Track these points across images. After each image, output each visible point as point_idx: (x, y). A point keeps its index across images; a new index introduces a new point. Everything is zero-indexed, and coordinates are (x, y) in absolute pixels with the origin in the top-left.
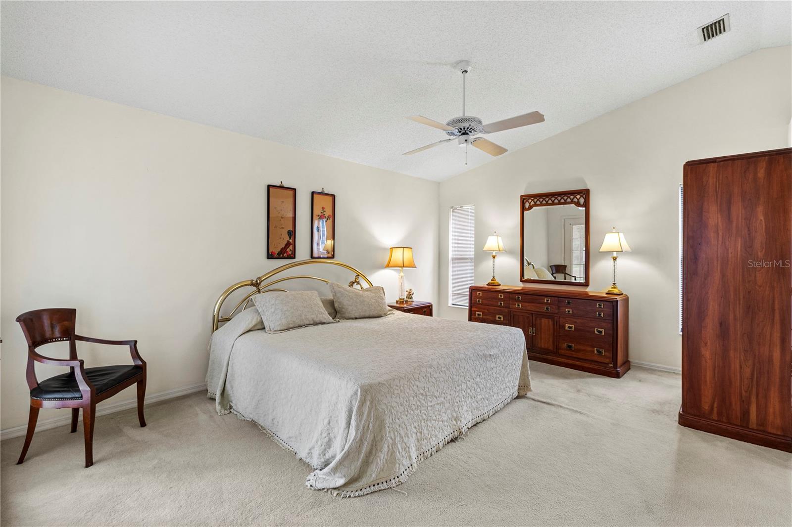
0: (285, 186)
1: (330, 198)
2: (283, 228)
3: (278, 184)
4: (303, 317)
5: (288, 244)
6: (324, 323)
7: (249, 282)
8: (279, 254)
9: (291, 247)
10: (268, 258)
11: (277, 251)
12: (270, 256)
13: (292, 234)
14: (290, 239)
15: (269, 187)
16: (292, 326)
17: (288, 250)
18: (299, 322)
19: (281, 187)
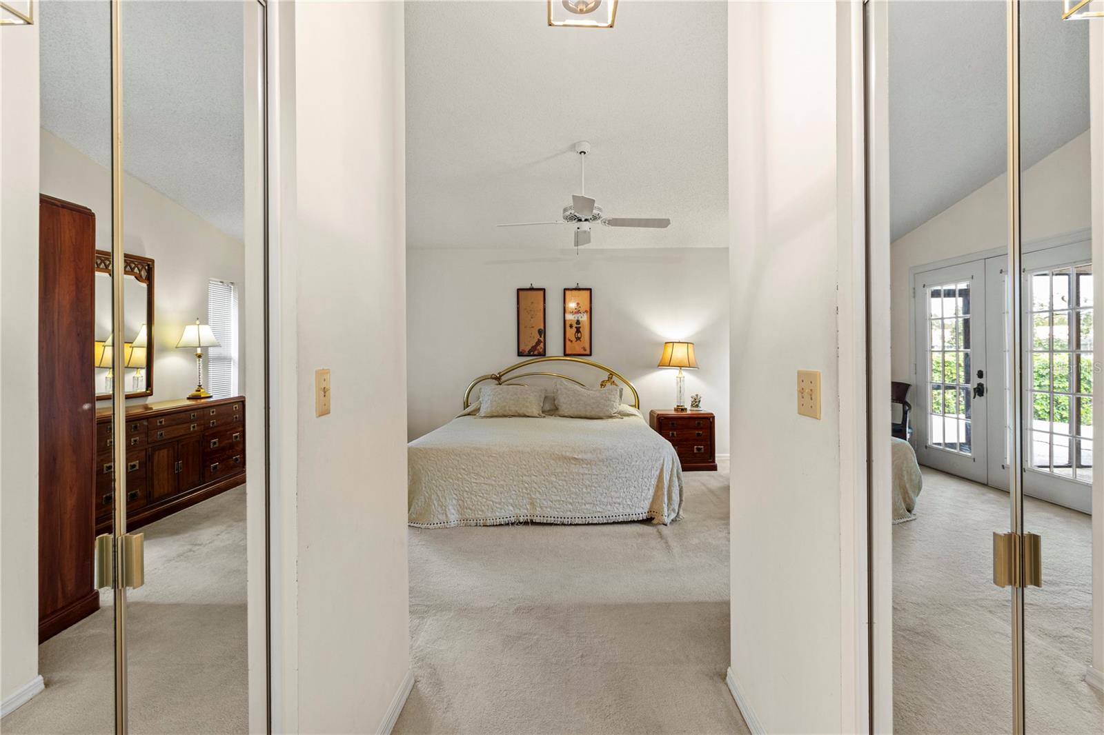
0: (535, 287)
1: (588, 292)
2: (533, 327)
3: (528, 286)
4: (507, 408)
5: (539, 342)
6: (529, 417)
7: (489, 377)
8: (529, 352)
9: (542, 345)
10: (519, 355)
11: (527, 349)
12: (520, 354)
13: (542, 332)
14: (541, 337)
15: (519, 290)
16: (495, 414)
17: (538, 347)
18: (501, 412)
19: (532, 289)
